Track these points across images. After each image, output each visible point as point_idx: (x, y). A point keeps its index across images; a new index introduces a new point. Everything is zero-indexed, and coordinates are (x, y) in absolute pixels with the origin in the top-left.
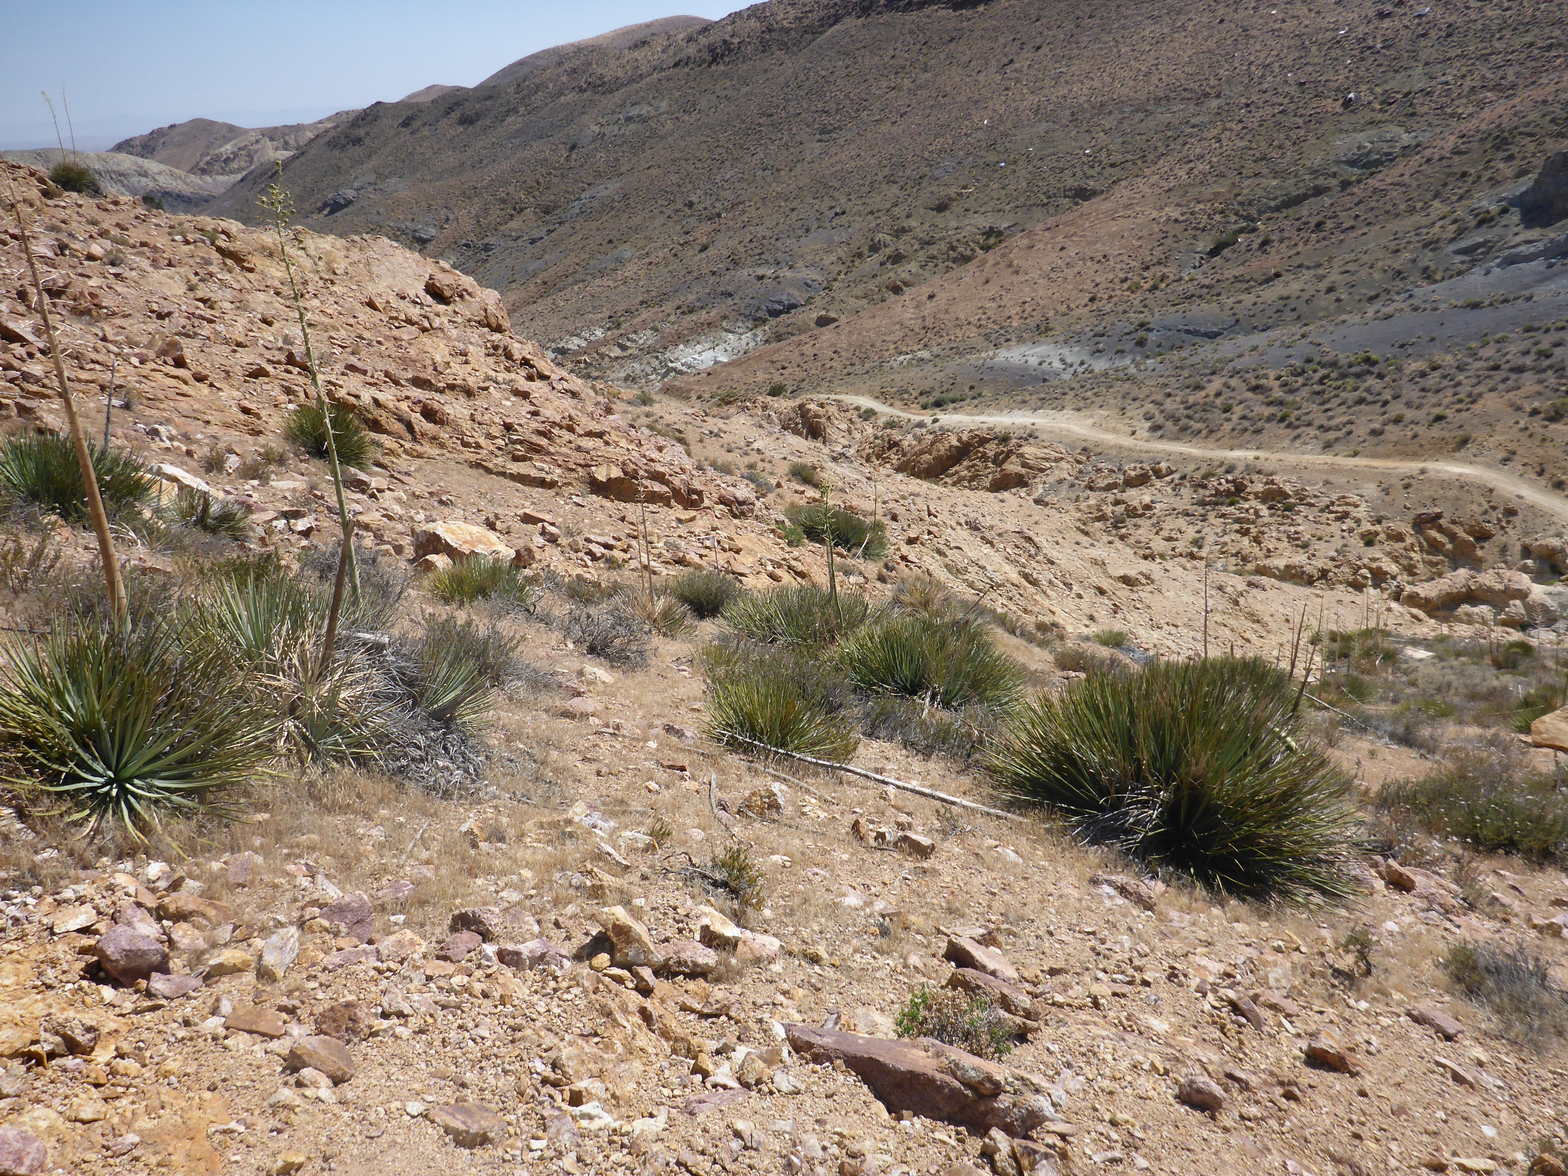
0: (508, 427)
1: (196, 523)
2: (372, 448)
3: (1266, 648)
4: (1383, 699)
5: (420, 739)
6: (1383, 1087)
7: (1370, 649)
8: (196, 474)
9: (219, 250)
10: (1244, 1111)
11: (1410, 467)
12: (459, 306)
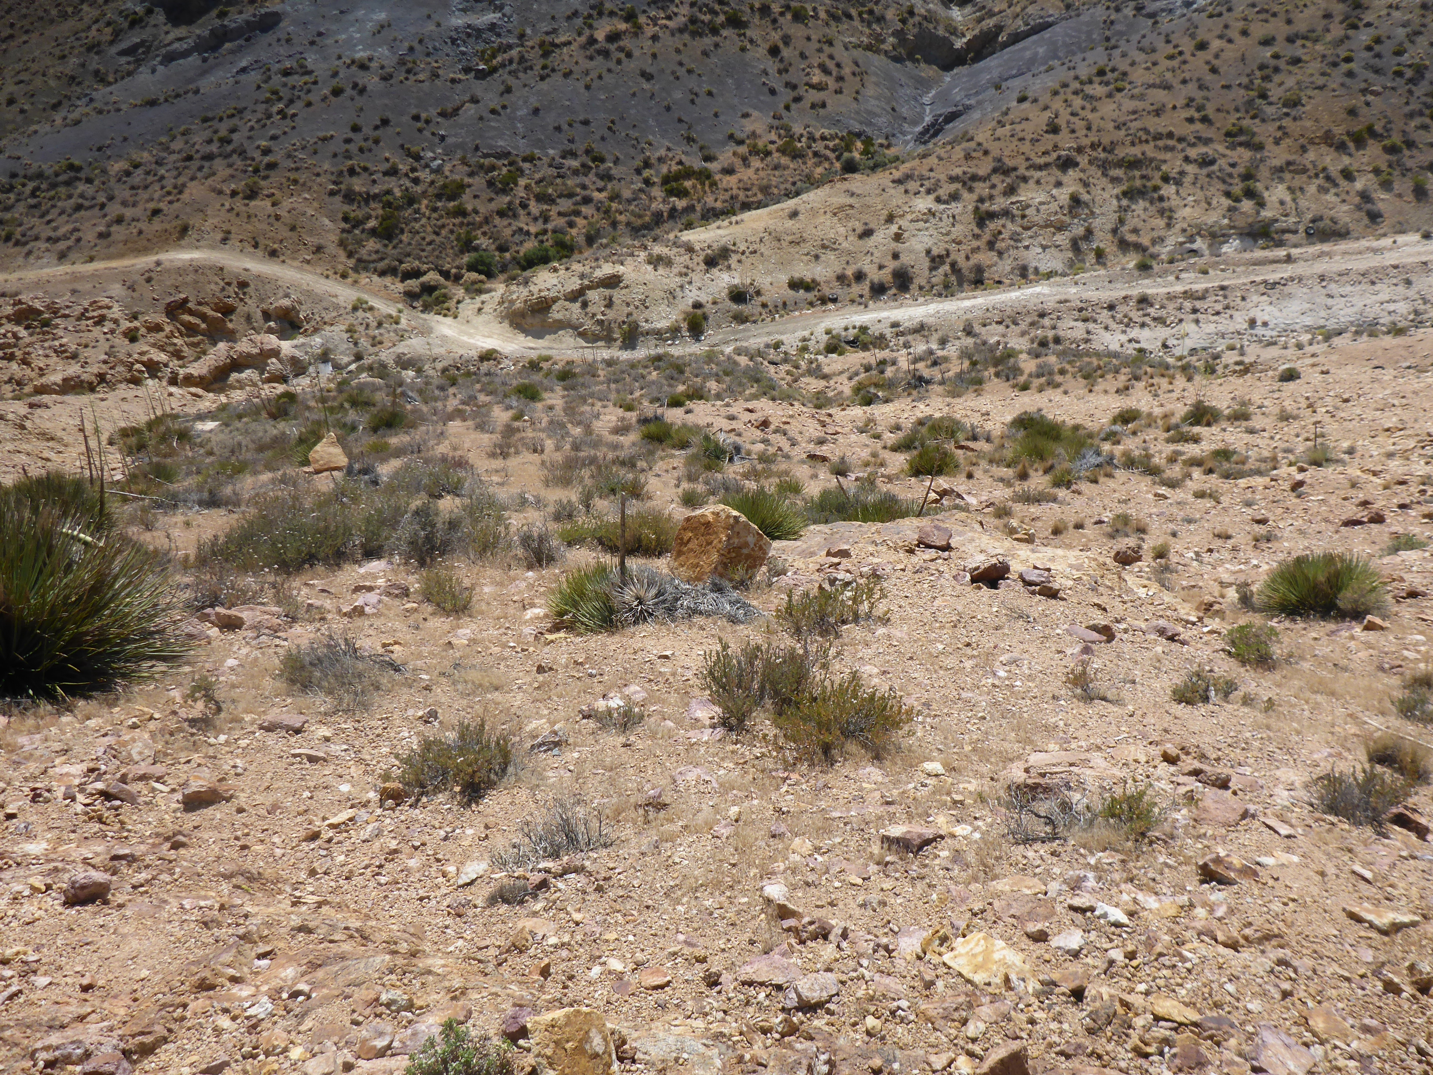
3: (68, 461)
4: (188, 474)
6: (256, 797)
7: (164, 434)
10: (134, 881)
11: (145, 261)
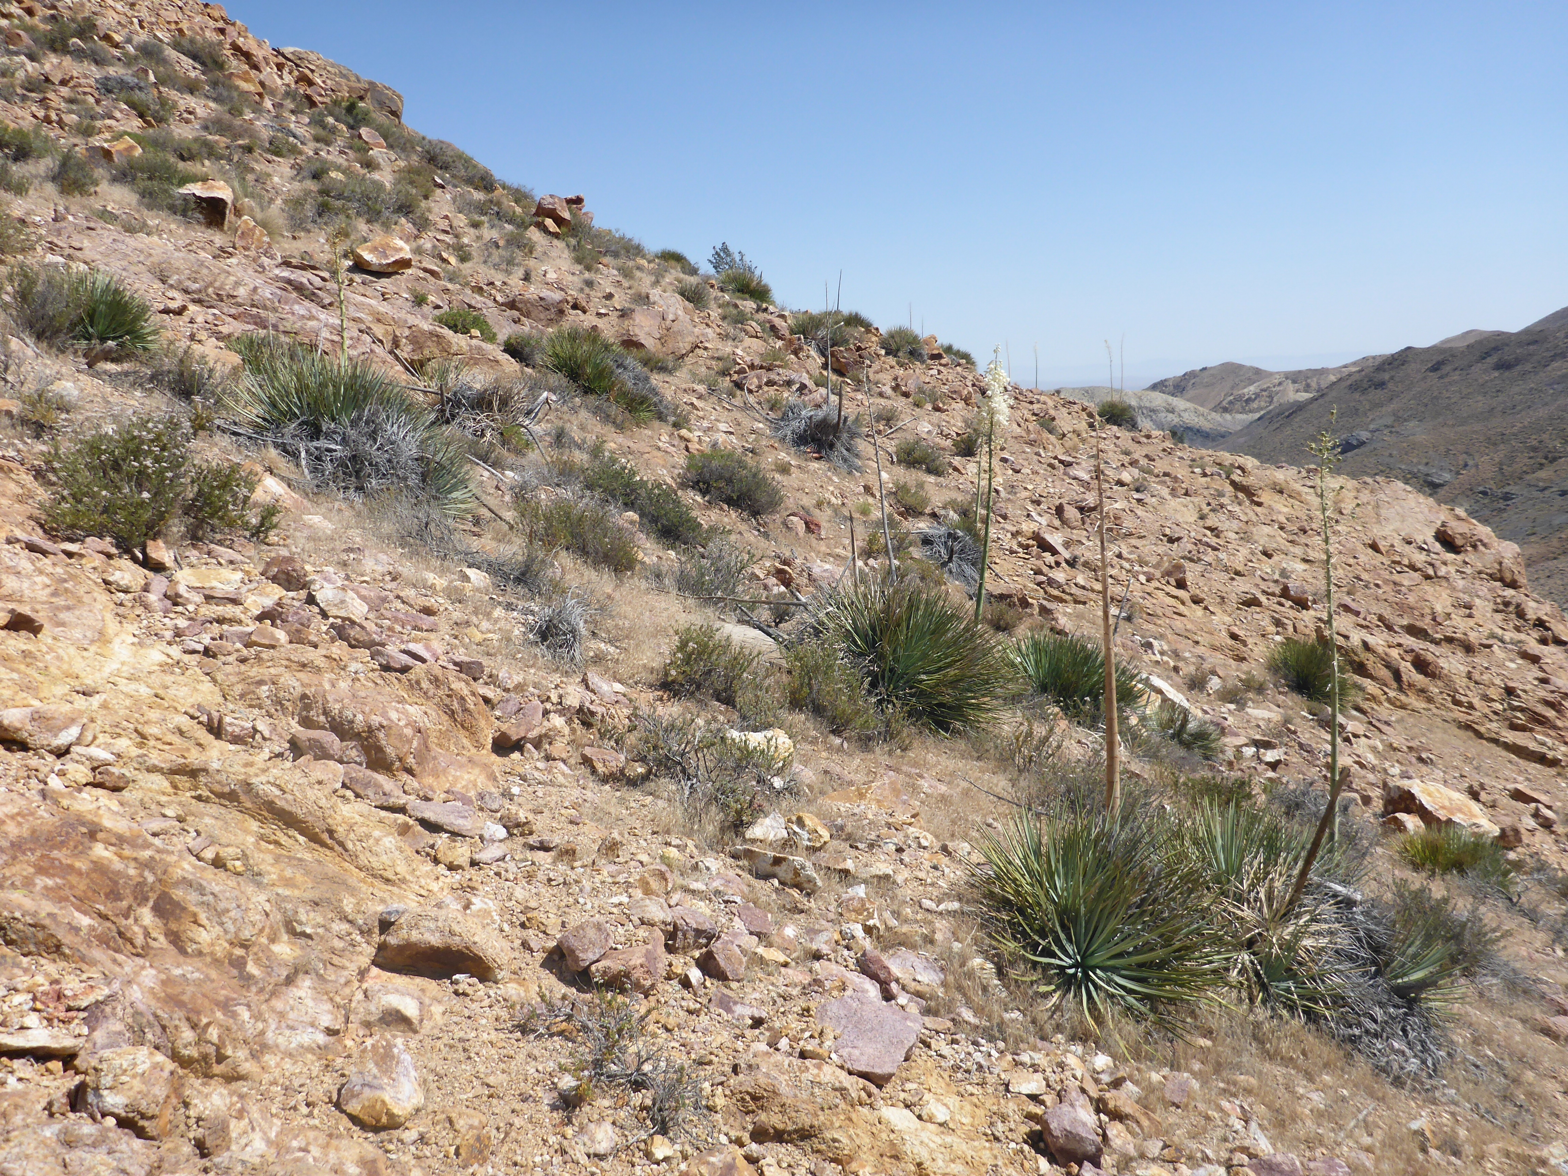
0: (1510, 691)
1: (1173, 737)
2: (1353, 692)
5: (1378, 1012)
8: (1178, 689)
9: (1233, 483)
12: (1470, 557)
